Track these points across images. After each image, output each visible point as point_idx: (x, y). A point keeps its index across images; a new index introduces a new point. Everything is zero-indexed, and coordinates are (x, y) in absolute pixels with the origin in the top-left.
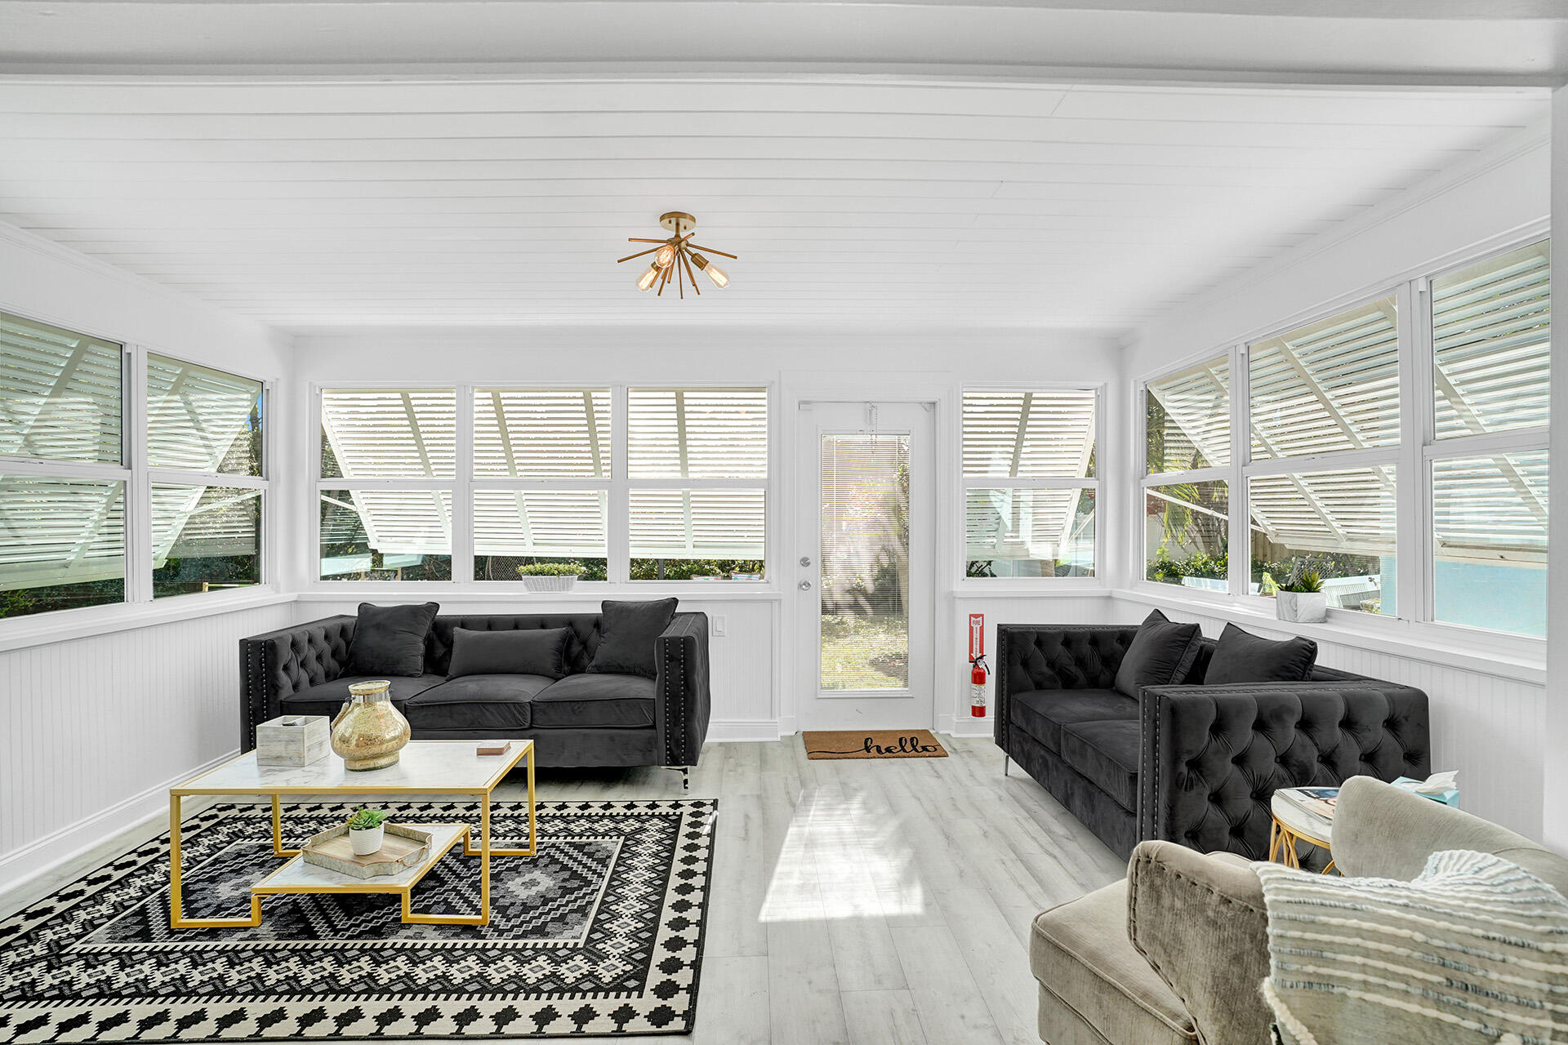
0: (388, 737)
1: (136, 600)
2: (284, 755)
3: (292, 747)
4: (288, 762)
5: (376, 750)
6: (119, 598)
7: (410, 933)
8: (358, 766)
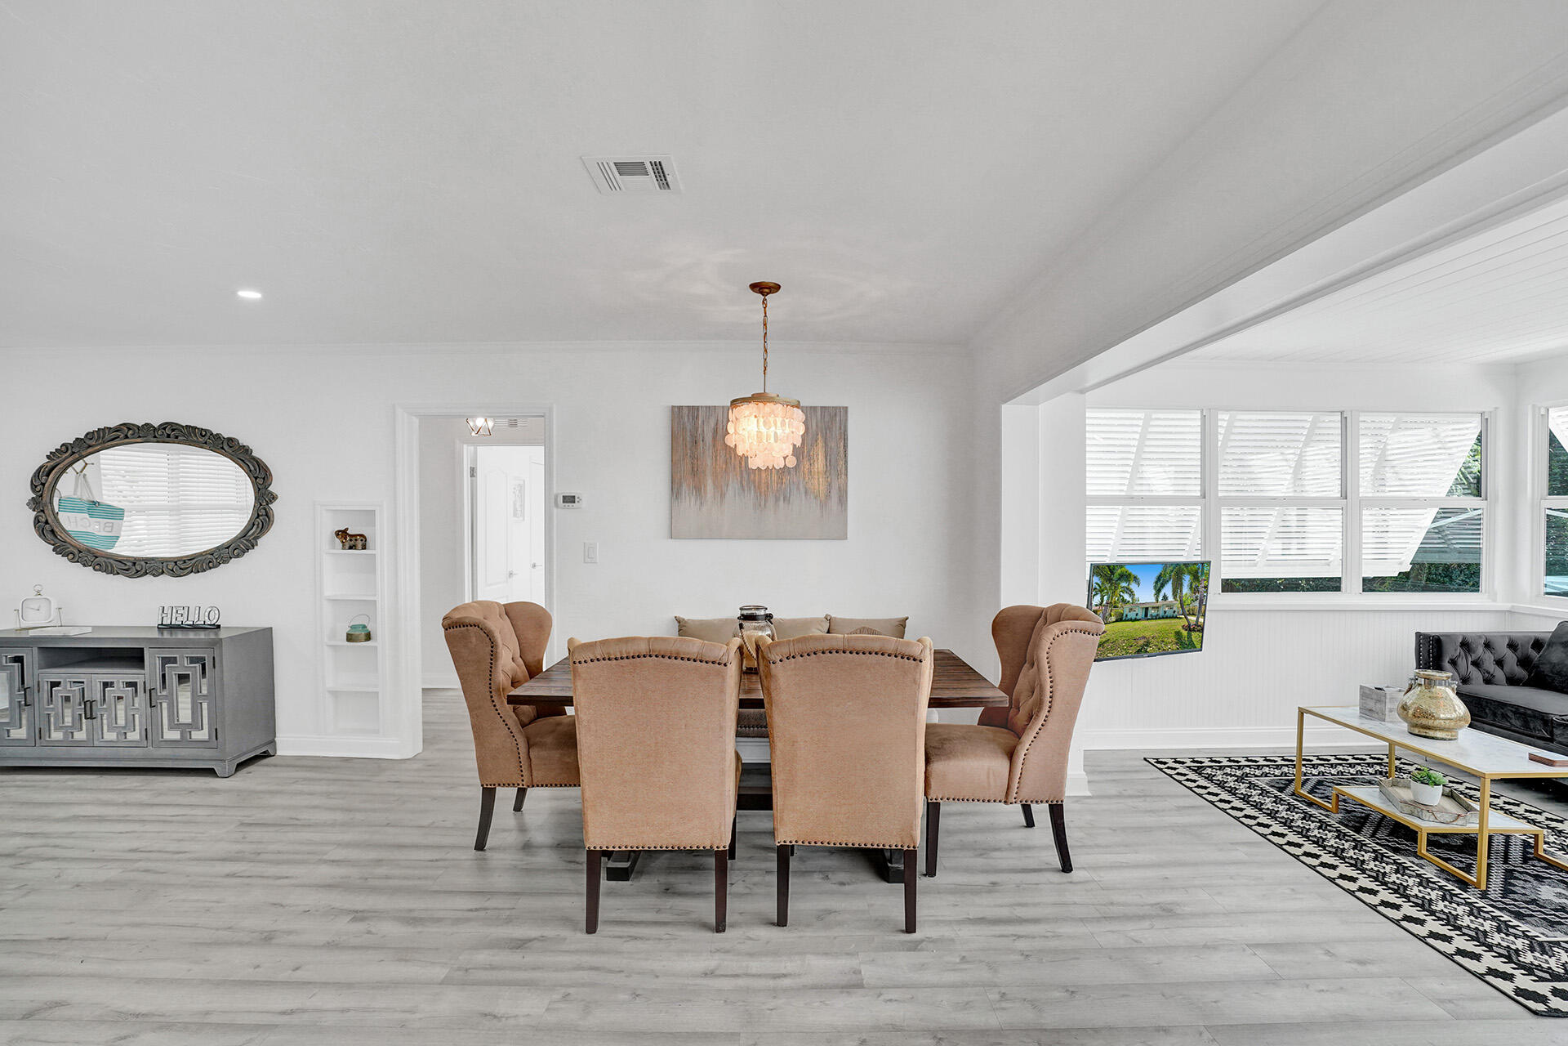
0: (1442, 716)
1: (1348, 591)
2: (1374, 709)
3: (1378, 705)
4: (1376, 716)
5: (1430, 722)
6: (1338, 589)
7: (1416, 861)
8: (1416, 732)
